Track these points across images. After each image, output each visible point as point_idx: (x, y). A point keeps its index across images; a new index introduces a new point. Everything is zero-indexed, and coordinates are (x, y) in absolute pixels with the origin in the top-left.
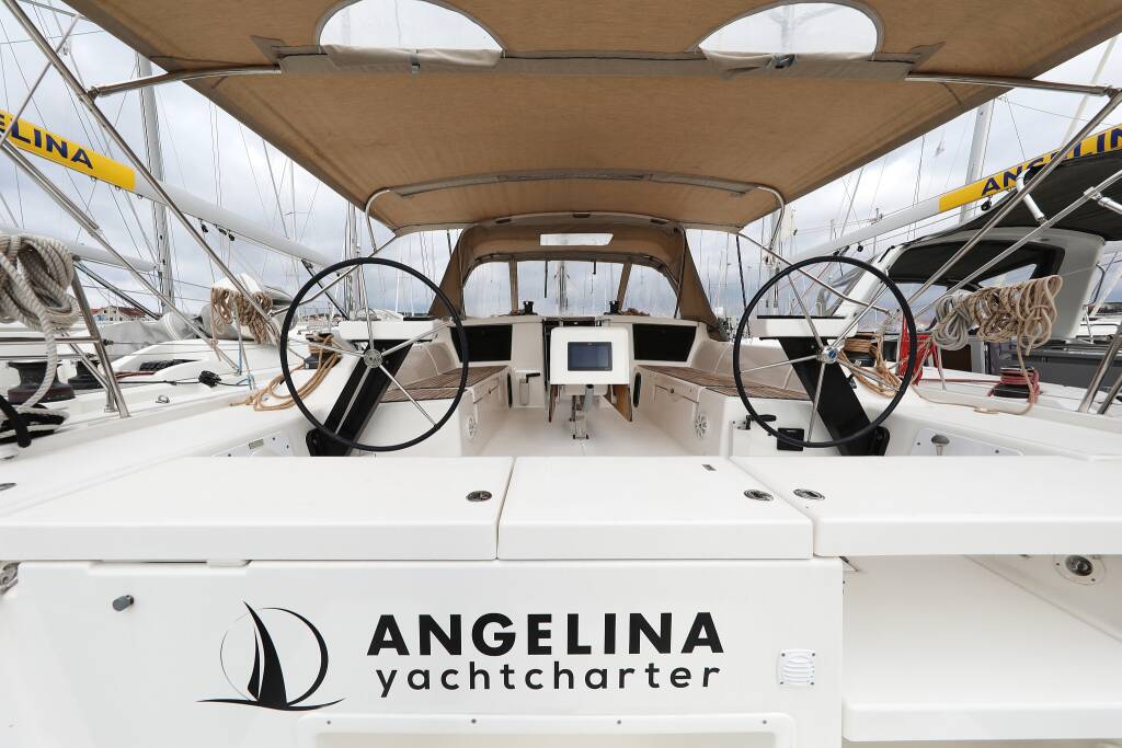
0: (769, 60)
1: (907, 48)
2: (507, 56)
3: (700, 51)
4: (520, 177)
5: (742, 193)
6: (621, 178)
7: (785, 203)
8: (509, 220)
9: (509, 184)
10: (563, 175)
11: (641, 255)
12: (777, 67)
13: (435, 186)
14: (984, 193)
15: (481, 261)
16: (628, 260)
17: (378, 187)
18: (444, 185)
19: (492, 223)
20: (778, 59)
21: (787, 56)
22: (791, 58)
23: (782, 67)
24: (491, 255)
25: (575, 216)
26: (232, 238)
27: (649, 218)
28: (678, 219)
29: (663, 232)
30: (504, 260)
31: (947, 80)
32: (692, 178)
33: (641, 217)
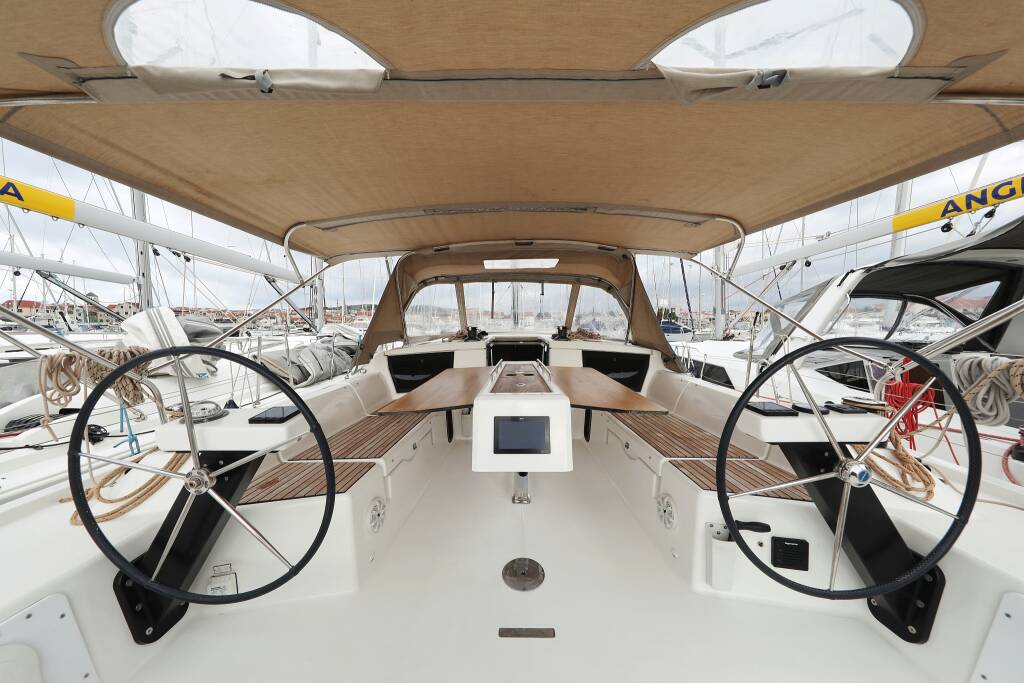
0: (750, 78)
1: (949, 58)
2: (392, 77)
3: (655, 68)
4: (450, 210)
5: (697, 224)
6: (562, 210)
7: (746, 233)
8: (448, 249)
9: (440, 218)
10: (498, 208)
11: (589, 276)
12: (760, 87)
13: (358, 220)
14: (943, 215)
15: (425, 283)
16: (577, 281)
17: (293, 223)
18: (365, 219)
19: (431, 252)
20: (762, 76)
21: (775, 73)
22: (782, 75)
23: (768, 86)
24: (436, 278)
25: (517, 244)
26: (188, 259)
27: (597, 245)
28: (625, 245)
29: (611, 257)
30: (450, 282)
31: (993, 101)
32: (641, 210)
33: (585, 244)
